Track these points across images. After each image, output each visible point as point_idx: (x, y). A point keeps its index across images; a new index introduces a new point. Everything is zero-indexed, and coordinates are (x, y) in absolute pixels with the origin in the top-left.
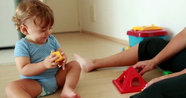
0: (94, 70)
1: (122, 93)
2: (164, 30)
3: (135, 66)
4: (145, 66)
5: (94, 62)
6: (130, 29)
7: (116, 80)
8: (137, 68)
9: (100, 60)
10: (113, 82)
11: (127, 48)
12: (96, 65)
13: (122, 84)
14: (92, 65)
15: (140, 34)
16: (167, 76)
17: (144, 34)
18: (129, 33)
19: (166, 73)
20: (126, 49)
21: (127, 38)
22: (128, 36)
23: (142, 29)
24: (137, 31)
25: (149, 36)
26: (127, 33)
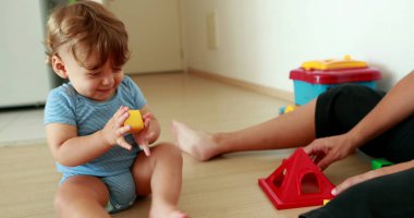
0: (217, 156)
1: (279, 208)
2: (372, 69)
3: (307, 150)
4: (330, 149)
5: (218, 138)
6: (296, 66)
7: (267, 180)
8: (313, 153)
9: (230, 134)
10: (260, 183)
11: (290, 109)
13: (278, 188)
15: (318, 78)
16: (379, 171)
17: (329, 78)
18: (295, 75)
19: (377, 164)
20: (286, 111)
21: (289, 86)
22: (291, 81)
23: (324, 67)
24: (312, 70)
25: (340, 81)
26: (288, 75)
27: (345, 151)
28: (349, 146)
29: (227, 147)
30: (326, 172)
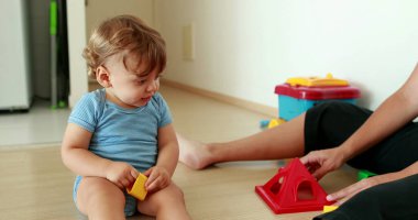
0: (210, 165)
1: (278, 212)
2: (352, 87)
4: (325, 160)
5: (212, 148)
6: (281, 82)
7: (264, 187)
9: (224, 144)
10: (257, 191)
11: (274, 123)
12: (217, 155)
13: (273, 194)
14: (207, 155)
15: (304, 94)
17: (313, 95)
18: (280, 90)
19: (364, 174)
21: (273, 101)
22: (277, 96)
23: (309, 84)
24: (298, 86)
25: (325, 97)
26: (273, 90)
27: (338, 162)
28: (342, 157)
29: (220, 157)
30: (321, 182)
